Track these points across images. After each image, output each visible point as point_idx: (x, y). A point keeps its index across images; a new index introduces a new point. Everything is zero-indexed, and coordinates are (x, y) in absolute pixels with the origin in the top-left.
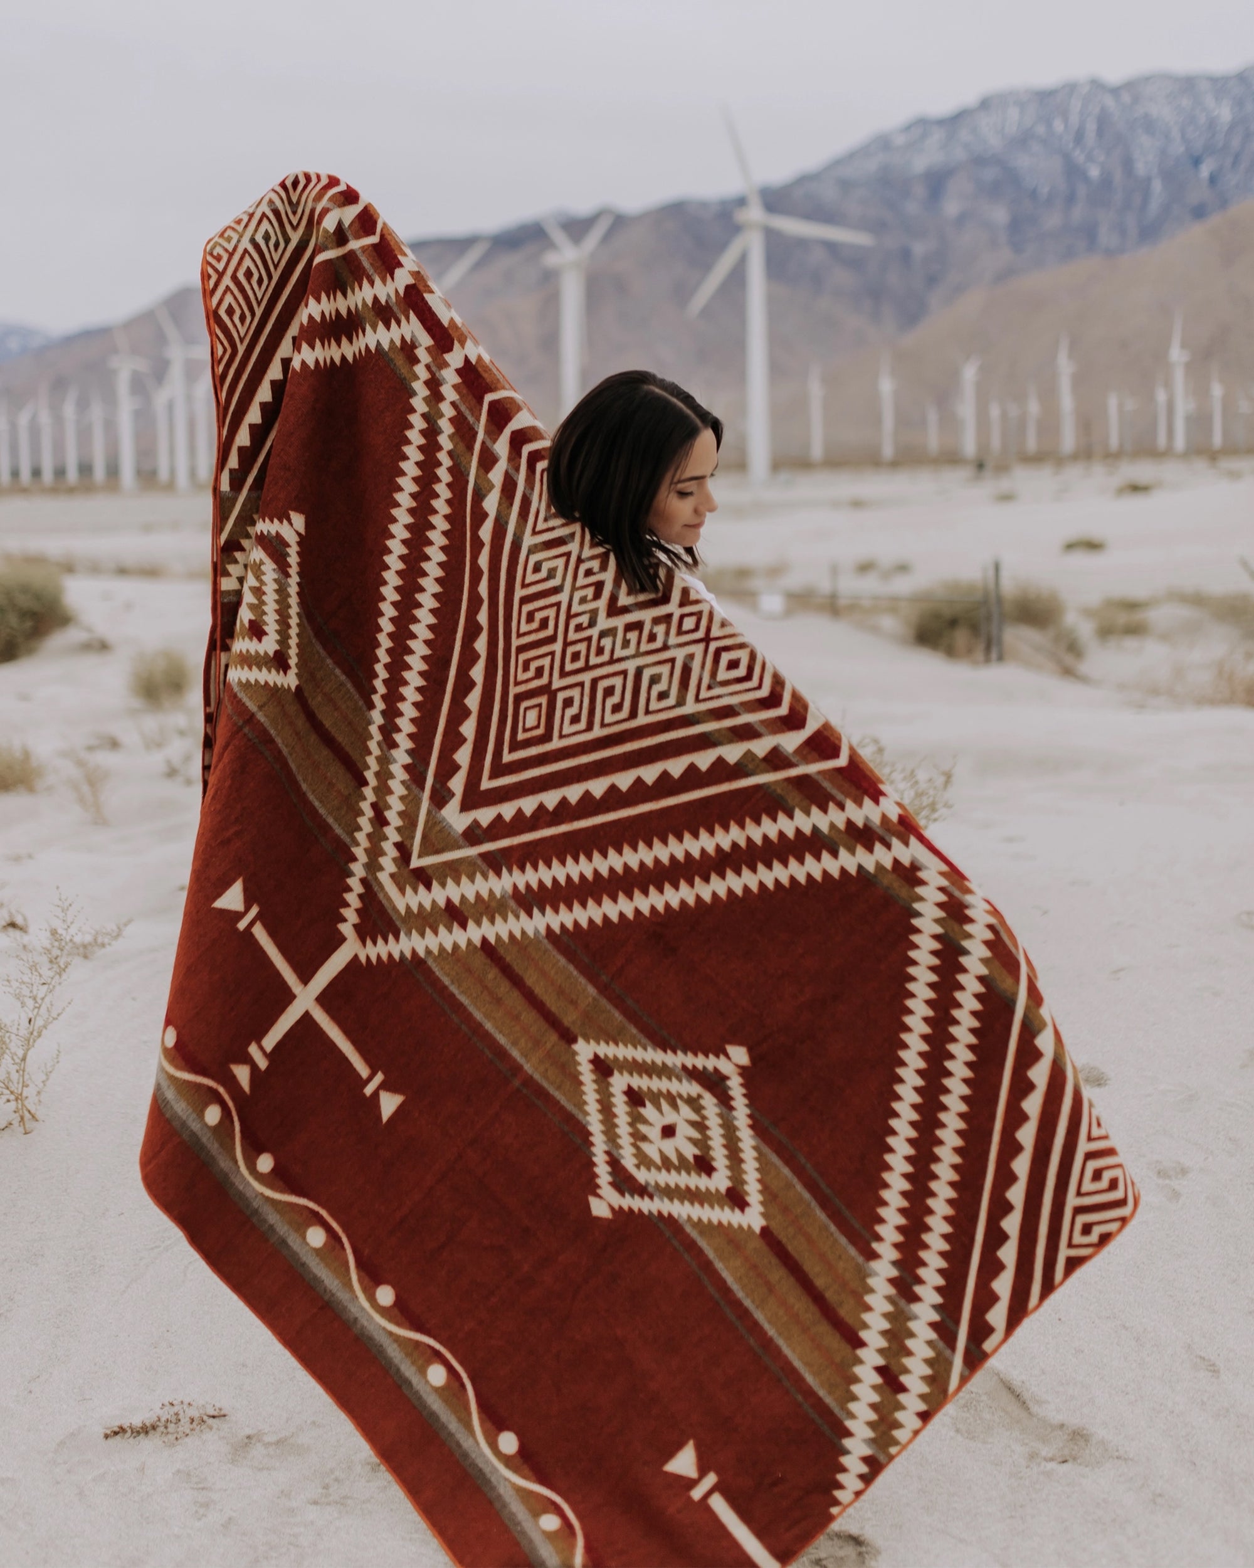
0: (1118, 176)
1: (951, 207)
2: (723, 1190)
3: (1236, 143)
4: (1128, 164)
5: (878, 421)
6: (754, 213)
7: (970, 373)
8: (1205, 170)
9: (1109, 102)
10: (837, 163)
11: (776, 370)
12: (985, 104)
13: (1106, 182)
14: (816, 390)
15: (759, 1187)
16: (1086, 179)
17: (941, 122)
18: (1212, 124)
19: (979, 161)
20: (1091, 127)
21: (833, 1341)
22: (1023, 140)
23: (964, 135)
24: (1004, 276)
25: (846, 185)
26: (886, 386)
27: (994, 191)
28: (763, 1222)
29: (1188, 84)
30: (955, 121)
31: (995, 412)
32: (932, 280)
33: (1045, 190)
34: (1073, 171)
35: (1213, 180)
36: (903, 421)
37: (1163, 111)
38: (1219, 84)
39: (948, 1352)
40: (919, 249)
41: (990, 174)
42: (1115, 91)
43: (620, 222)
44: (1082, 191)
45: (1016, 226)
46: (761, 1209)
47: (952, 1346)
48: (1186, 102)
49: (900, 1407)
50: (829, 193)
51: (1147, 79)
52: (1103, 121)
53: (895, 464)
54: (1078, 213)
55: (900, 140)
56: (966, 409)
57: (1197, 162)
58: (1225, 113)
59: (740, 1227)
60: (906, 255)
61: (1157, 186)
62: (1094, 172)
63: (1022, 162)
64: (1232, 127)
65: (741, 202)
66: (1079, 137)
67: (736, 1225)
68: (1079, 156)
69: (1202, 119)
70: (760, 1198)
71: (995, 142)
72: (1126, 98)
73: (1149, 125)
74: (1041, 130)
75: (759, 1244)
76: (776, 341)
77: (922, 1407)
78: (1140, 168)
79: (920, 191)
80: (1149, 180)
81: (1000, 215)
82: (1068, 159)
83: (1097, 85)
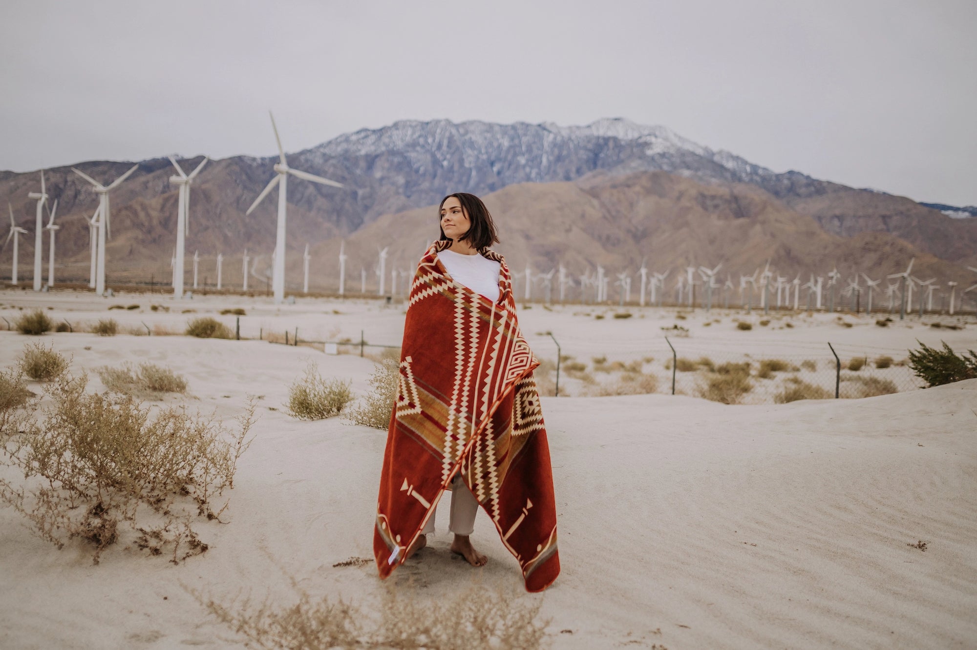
0: (456, 168)
1: (378, 174)
2: (407, 404)
3: (509, 157)
4: (461, 161)
5: (337, 276)
6: (283, 167)
7: (383, 255)
8: (495, 169)
9: (454, 131)
10: (321, 146)
11: (289, 247)
12: (396, 125)
13: (451, 169)
14: (307, 257)
15: (418, 400)
16: (442, 166)
17: (374, 131)
18: (500, 146)
19: (392, 153)
20: (445, 142)
21: (439, 432)
22: (414, 145)
23: (385, 139)
24: (401, 209)
25: (326, 158)
26: (342, 258)
27: (399, 168)
28: (421, 410)
29: (490, 127)
30: (381, 132)
31: (394, 274)
32: (366, 208)
33: (422, 169)
34: (436, 162)
35: (499, 173)
36: (349, 276)
37: (478, 139)
38: (504, 129)
39: (470, 424)
40: (361, 192)
41: (396, 160)
42: (457, 126)
43: (210, 163)
44: (439, 172)
45: (407, 184)
46: (420, 406)
47: (471, 422)
48: (488, 135)
49: (458, 445)
50: (318, 161)
51: (472, 123)
52: (451, 140)
53: (345, 297)
54: (437, 182)
55: (354, 138)
56: (381, 272)
57: (492, 164)
58: (506, 143)
59: (414, 413)
60: (355, 194)
61: (474, 173)
62: (445, 163)
63: (412, 155)
64: (508, 150)
65: (275, 160)
66: (439, 147)
67: (413, 414)
68: (439, 156)
69: (495, 144)
70: (419, 403)
71: (400, 145)
72: (462, 131)
73: (472, 144)
74: (421, 141)
75: (421, 416)
76: (289, 232)
77: (464, 443)
78: (467, 165)
79: (363, 164)
80: (471, 169)
81: (401, 180)
82: (433, 156)
83: (449, 122)
